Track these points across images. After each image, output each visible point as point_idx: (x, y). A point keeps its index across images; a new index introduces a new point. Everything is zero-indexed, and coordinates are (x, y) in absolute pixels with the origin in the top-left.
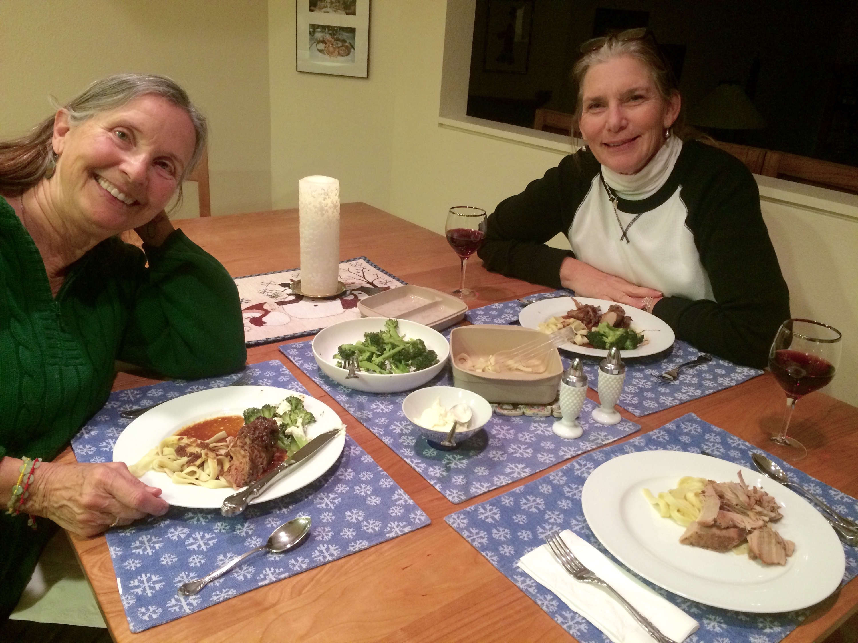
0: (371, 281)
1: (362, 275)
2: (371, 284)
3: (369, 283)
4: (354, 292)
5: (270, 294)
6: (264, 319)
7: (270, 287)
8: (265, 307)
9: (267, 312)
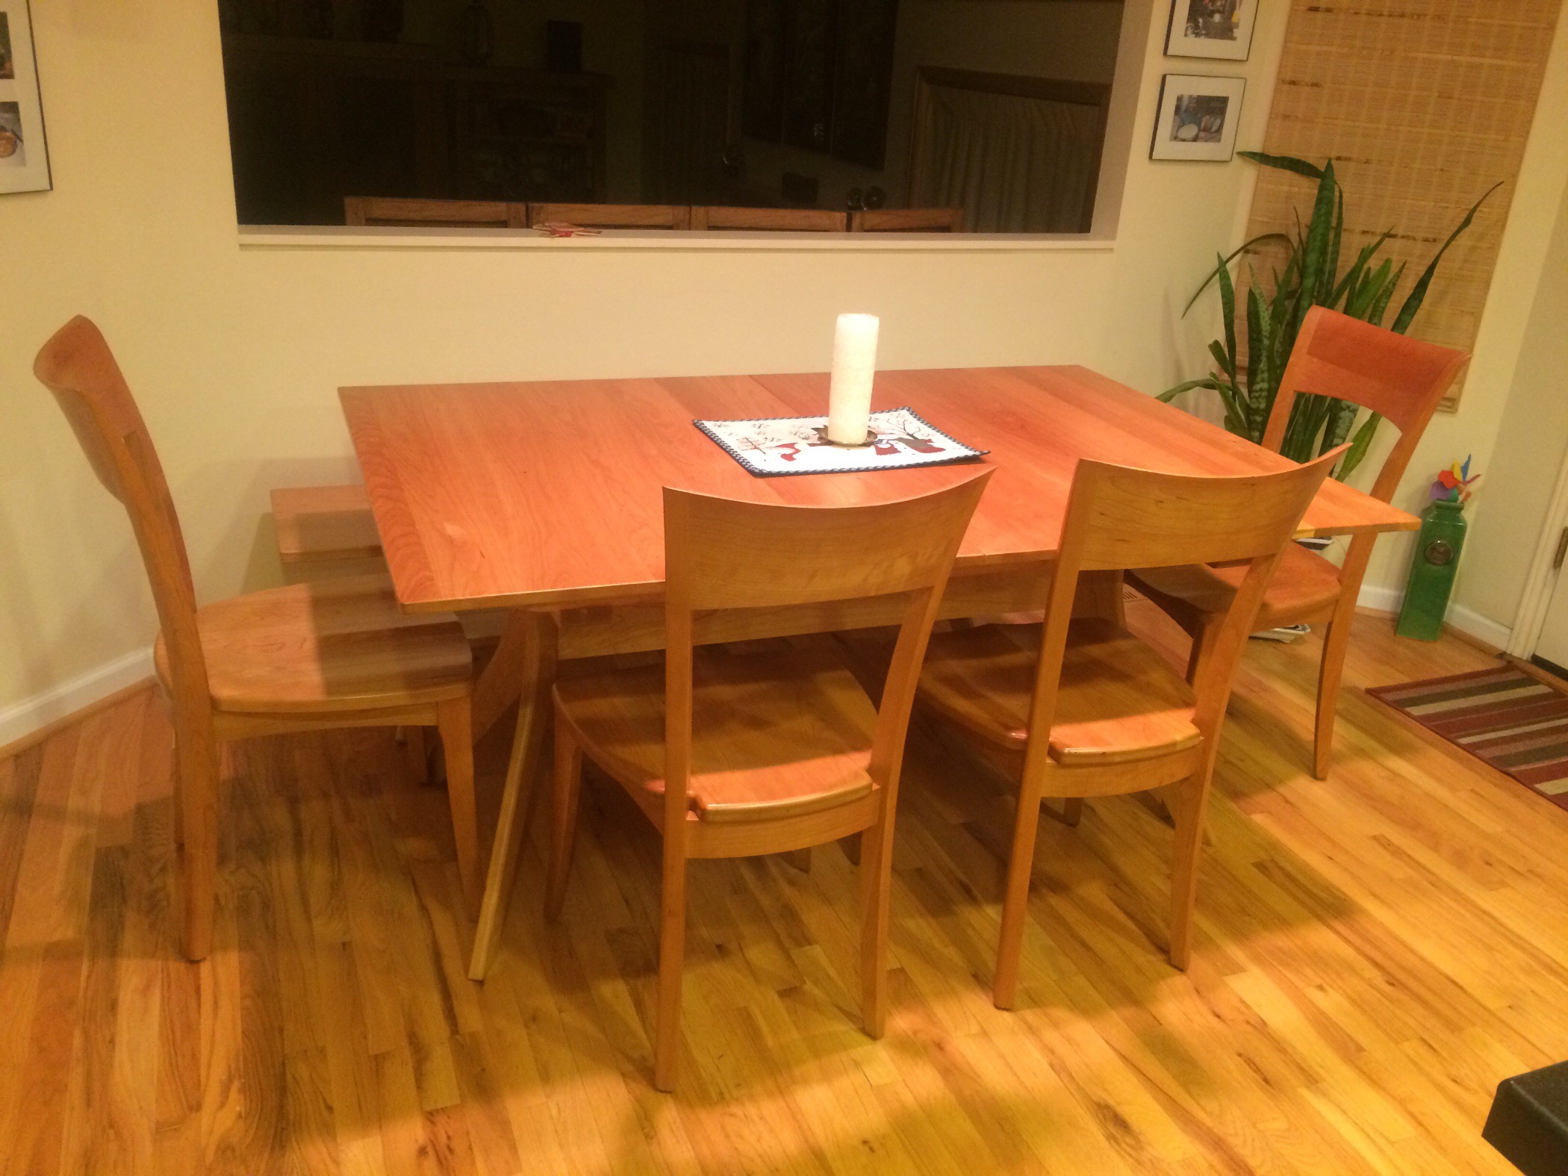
0: (911, 433)
1: (903, 427)
2: (912, 436)
3: (908, 434)
4: (890, 442)
5: (801, 436)
6: (794, 456)
7: (802, 430)
8: (796, 446)
9: (798, 451)
